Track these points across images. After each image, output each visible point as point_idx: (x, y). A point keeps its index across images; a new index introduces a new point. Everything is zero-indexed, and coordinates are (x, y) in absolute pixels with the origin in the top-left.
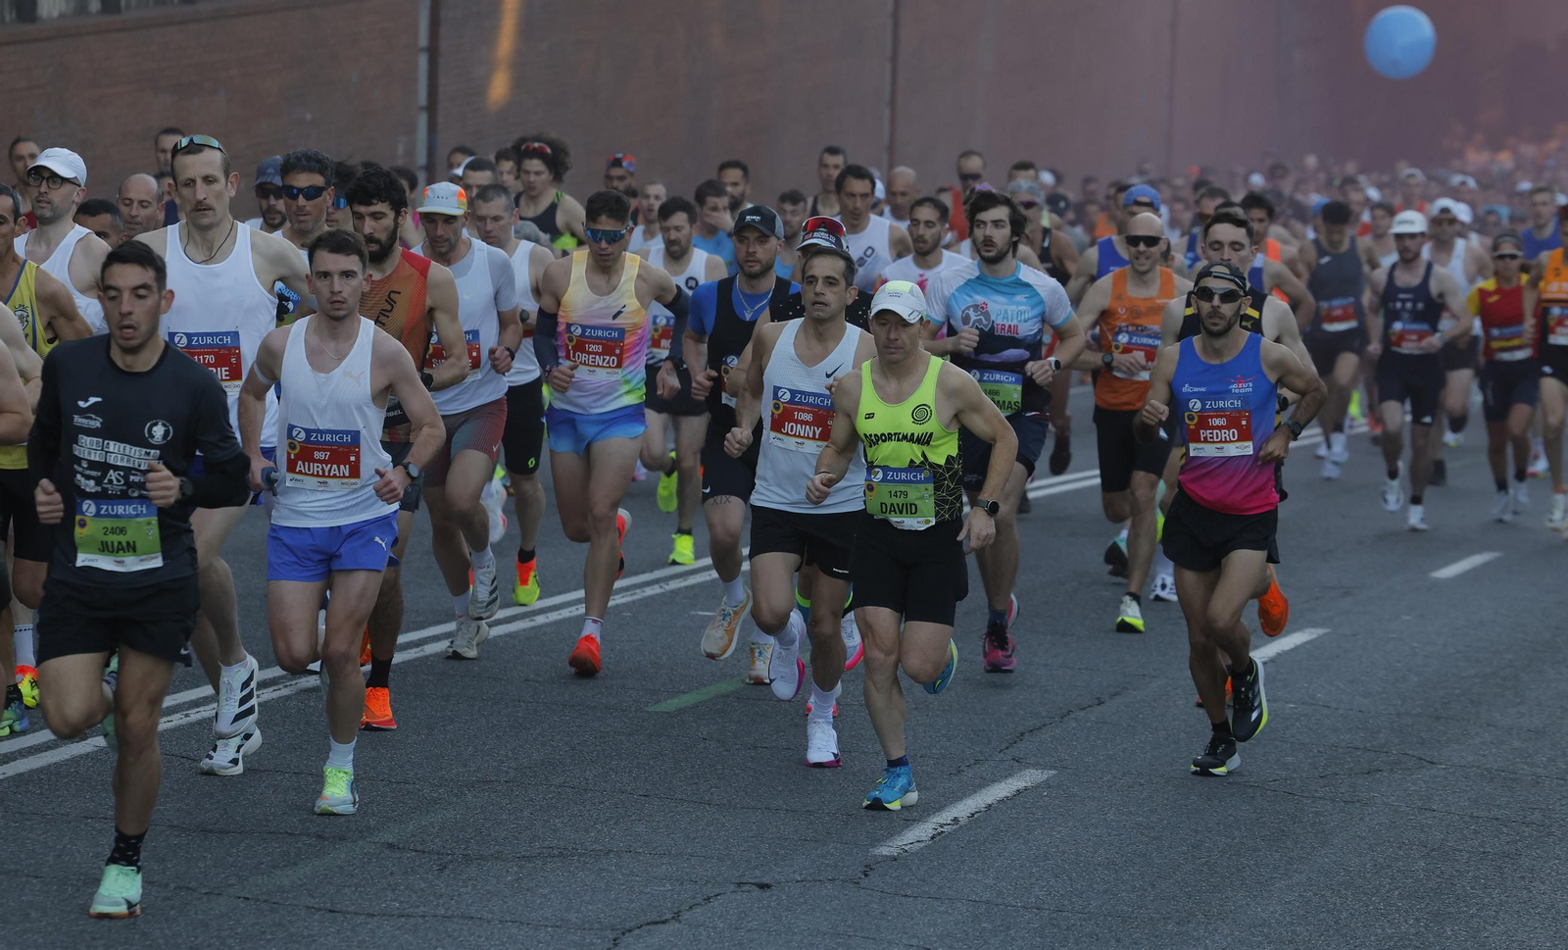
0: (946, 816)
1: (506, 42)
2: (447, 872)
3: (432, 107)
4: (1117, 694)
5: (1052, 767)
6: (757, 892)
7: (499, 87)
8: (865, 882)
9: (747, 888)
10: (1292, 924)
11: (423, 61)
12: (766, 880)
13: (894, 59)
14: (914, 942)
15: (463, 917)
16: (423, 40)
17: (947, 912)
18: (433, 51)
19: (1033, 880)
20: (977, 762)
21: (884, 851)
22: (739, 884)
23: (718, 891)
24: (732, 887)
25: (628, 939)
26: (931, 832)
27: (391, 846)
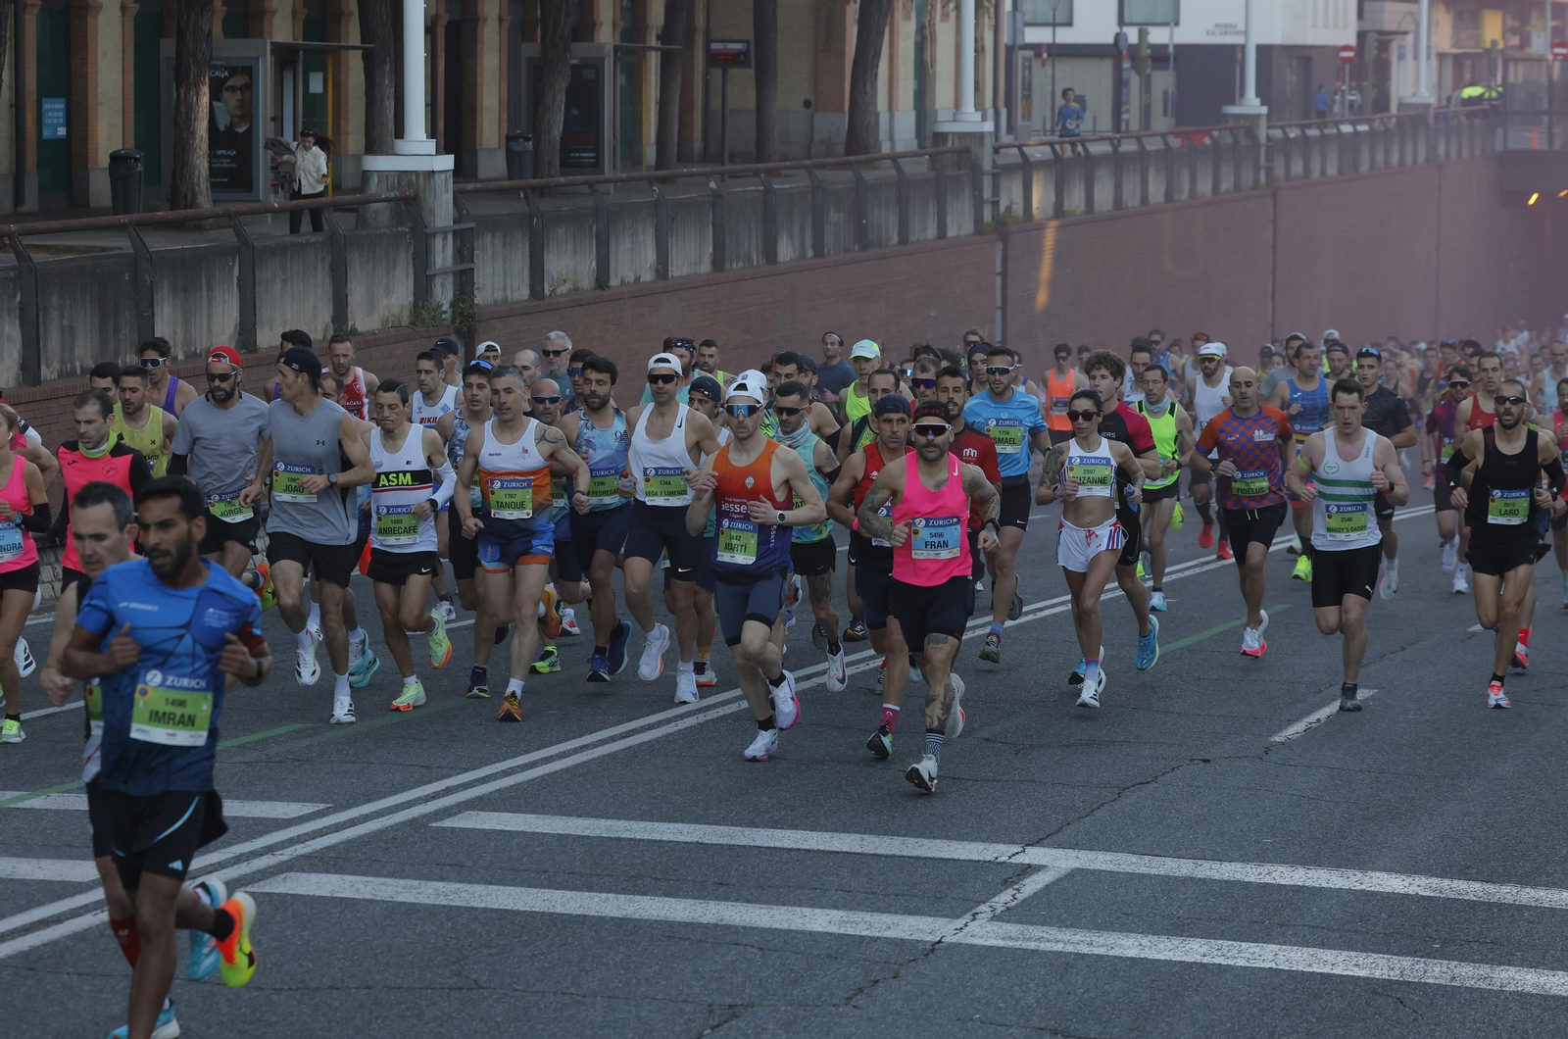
0: (1312, 718)
1: (1046, 271)
2: (1020, 755)
3: (1004, 307)
4: (1413, 644)
5: (1375, 688)
6: (1202, 765)
7: (1042, 297)
8: (1265, 758)
9: (1196, 762)
10: (1519, 778)
11: (998, 280)
12: (1207, 758)
13: (1274, 272)
14: (1296, 792)
15: (1030, 781)
16: (998, 269)
17: (1314, 775)
18: (1004, 275)
19: (1365, 755)
20: (1331, 685)
21: (1277, 739)
22: (1191, 760)
23: (1178, 764)
24: (1188, 762)
25: (1127, 793)
26: (1304, 728)
27: (987, 740)
